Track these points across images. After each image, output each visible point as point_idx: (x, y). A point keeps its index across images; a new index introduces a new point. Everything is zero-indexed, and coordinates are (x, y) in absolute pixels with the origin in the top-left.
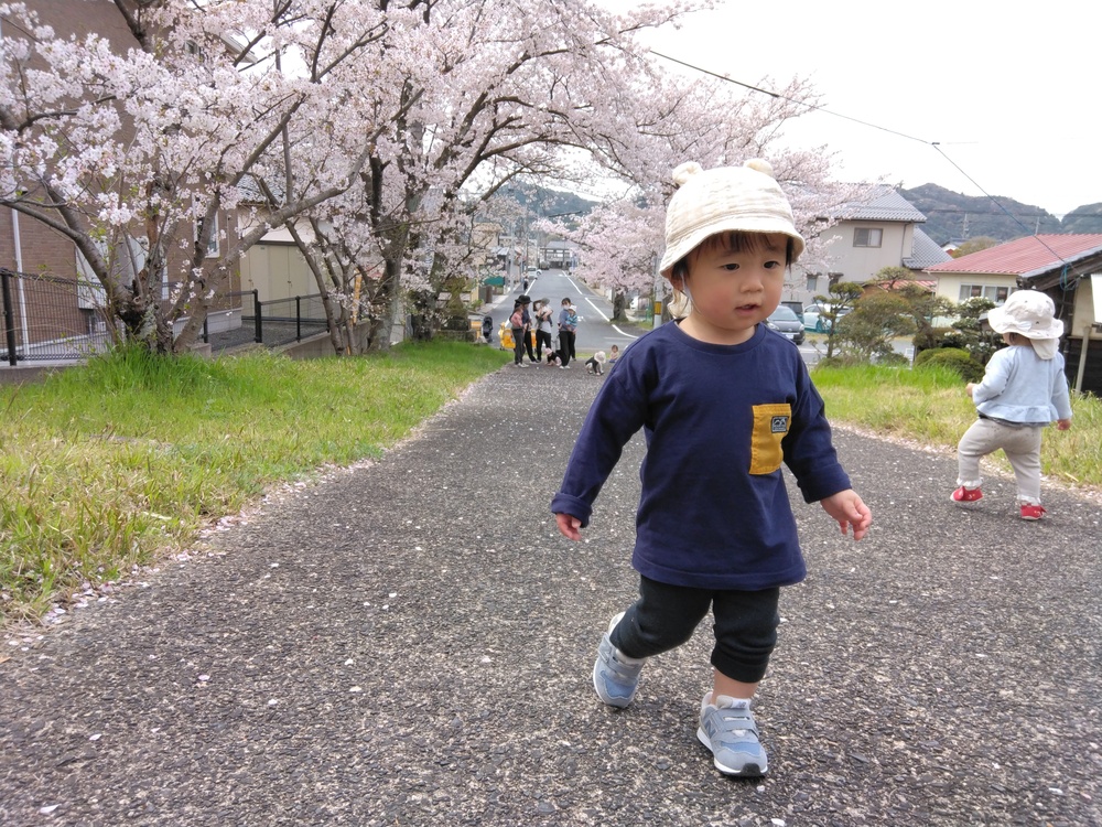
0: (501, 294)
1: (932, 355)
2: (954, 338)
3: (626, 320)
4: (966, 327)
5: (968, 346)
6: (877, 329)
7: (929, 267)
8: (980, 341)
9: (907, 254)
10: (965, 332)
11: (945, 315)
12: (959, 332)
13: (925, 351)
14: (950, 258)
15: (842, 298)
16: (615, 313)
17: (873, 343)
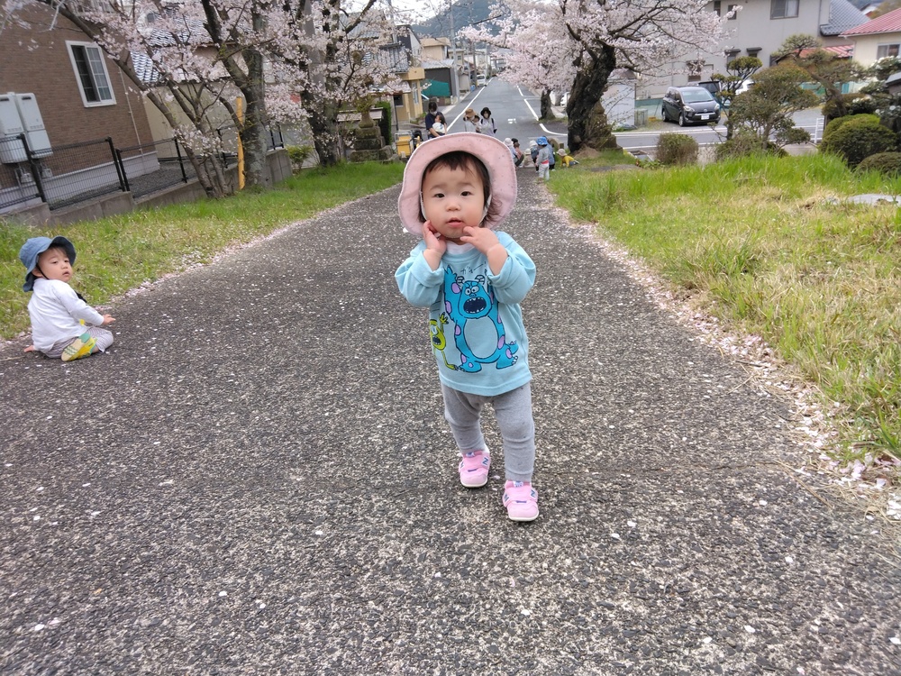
0: (449, 104)
1: (841, 123)
2: (863, 103)
3: (553, 117)
4: (875, 91)
5: (877, 111)
6: (774, 105)
7: (846, 31)
8: (891, 104)
9: (824, 21)
10: (874, 97)
11: (856, 80)
12: (868, 97)
13: (835, 120)
14: (868, 20)
15: (740, 75)
16: (542, 111)
17: (771, 120)
